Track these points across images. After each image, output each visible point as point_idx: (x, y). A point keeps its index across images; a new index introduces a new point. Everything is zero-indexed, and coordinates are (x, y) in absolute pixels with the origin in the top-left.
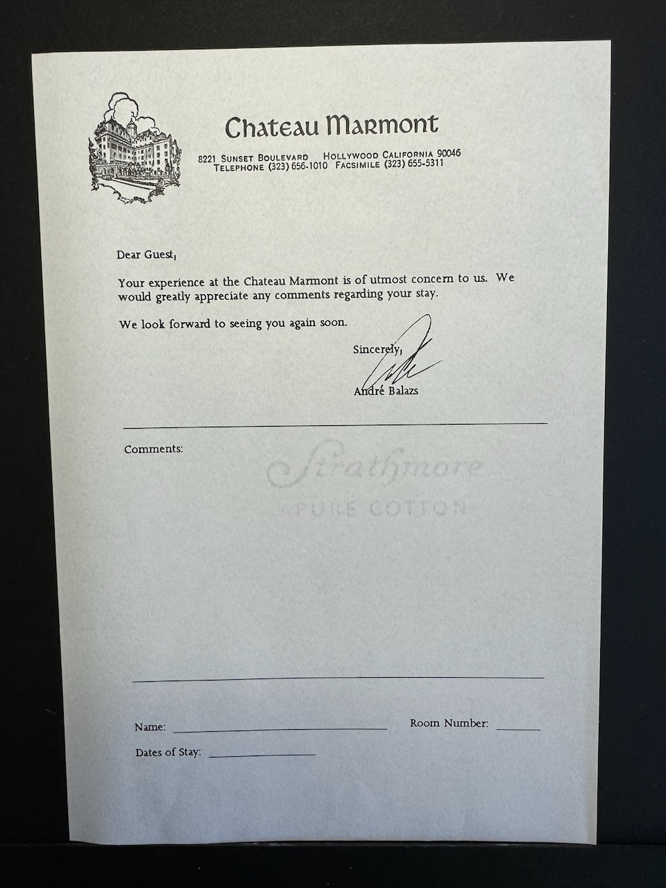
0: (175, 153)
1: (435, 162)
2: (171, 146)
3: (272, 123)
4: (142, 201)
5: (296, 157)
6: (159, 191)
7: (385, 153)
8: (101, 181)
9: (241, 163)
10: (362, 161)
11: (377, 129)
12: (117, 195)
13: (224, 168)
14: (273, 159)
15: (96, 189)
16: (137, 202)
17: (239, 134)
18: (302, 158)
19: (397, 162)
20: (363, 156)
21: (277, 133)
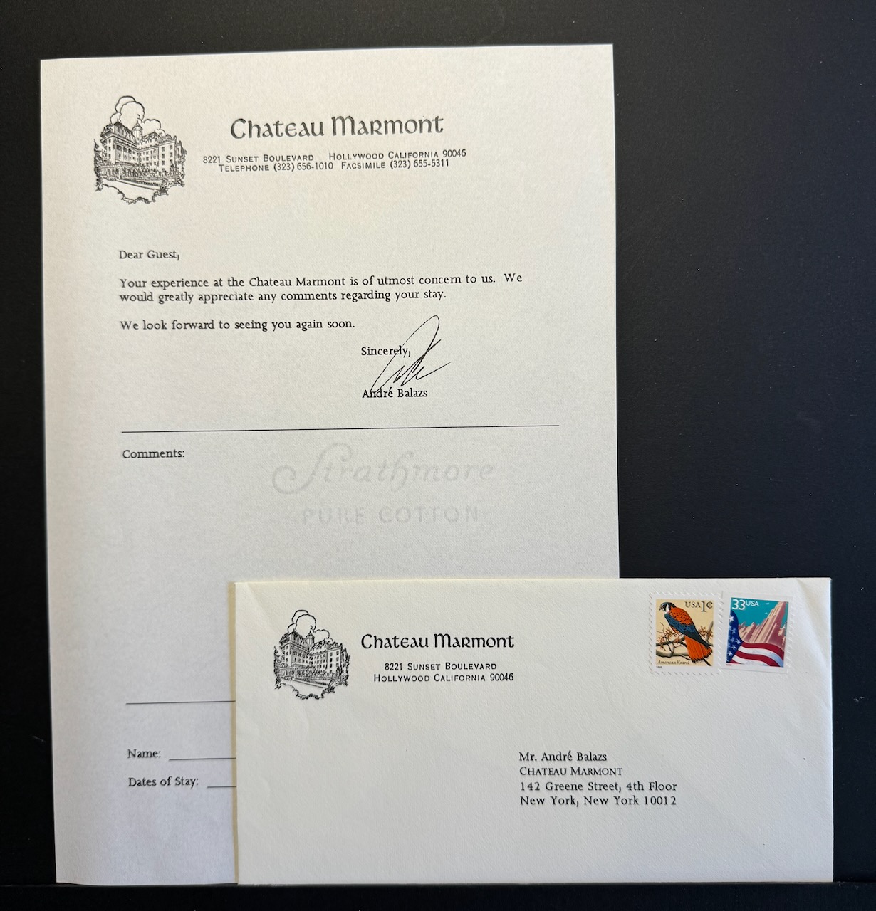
0: (180, 154)
1: (441, 162)
2: (176, 147)
3: (277, 124)
4: (146, 201)
5: (302, 158)
6: (163, 191)
7: (391, 154)
8: (105, 181)
9: (246, 163)
10: (369, 161)
11: (382, 130)
12: (121, 195)
13: (230, 168)
14: (278, 159)
15: (99, 189)
16: (141, 202)
17: (244, 134)
18: (308, 159)
19: (403, 163)
20: (369, 156)
21: (282, 134)
